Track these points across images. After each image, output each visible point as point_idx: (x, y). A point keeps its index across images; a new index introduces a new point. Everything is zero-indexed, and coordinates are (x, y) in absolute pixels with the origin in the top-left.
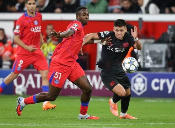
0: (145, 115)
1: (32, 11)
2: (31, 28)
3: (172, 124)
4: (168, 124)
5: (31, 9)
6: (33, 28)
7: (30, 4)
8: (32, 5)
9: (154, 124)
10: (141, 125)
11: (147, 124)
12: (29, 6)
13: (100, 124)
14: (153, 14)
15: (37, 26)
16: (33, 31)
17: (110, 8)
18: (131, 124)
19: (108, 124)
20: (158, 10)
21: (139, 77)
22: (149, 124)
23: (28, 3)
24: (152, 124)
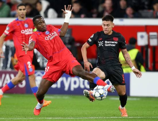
0: (44, 110)
1: (22, 17)
2: (21, 30)
3: (68, 118)
4: (65, 118)
5: (22, 14)
6: (24, 31)
7: (20, 10)
8: (22, 11)
9: (52, 118)
10: (40, 119)
11: (46, 118)
12: (19, 11)
13: (3, 118)
14: (51, 18)
15: (27, 28)
16: (24, 33)
17: (12, 13)
18: (32, 118)
19: (11, 119)
20: (56, 15)
21: (39, 75)
22: (48, 118)
23: (19, 9)
24: (50, 118)
